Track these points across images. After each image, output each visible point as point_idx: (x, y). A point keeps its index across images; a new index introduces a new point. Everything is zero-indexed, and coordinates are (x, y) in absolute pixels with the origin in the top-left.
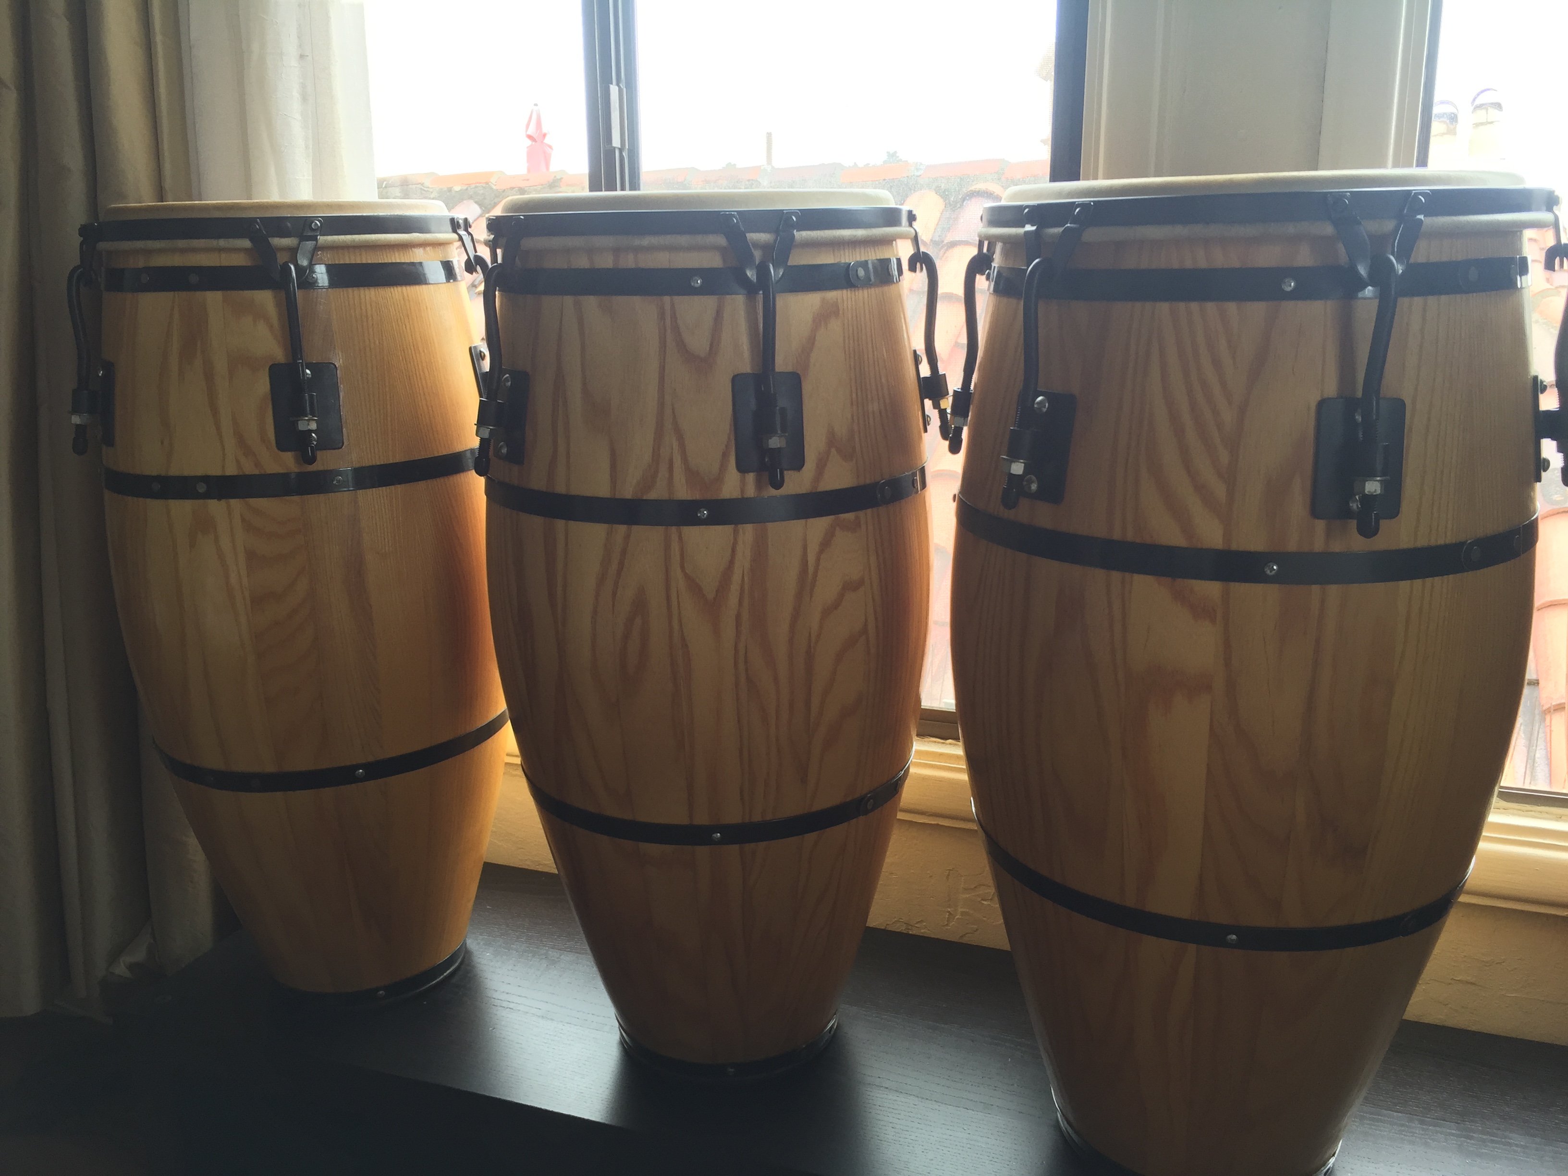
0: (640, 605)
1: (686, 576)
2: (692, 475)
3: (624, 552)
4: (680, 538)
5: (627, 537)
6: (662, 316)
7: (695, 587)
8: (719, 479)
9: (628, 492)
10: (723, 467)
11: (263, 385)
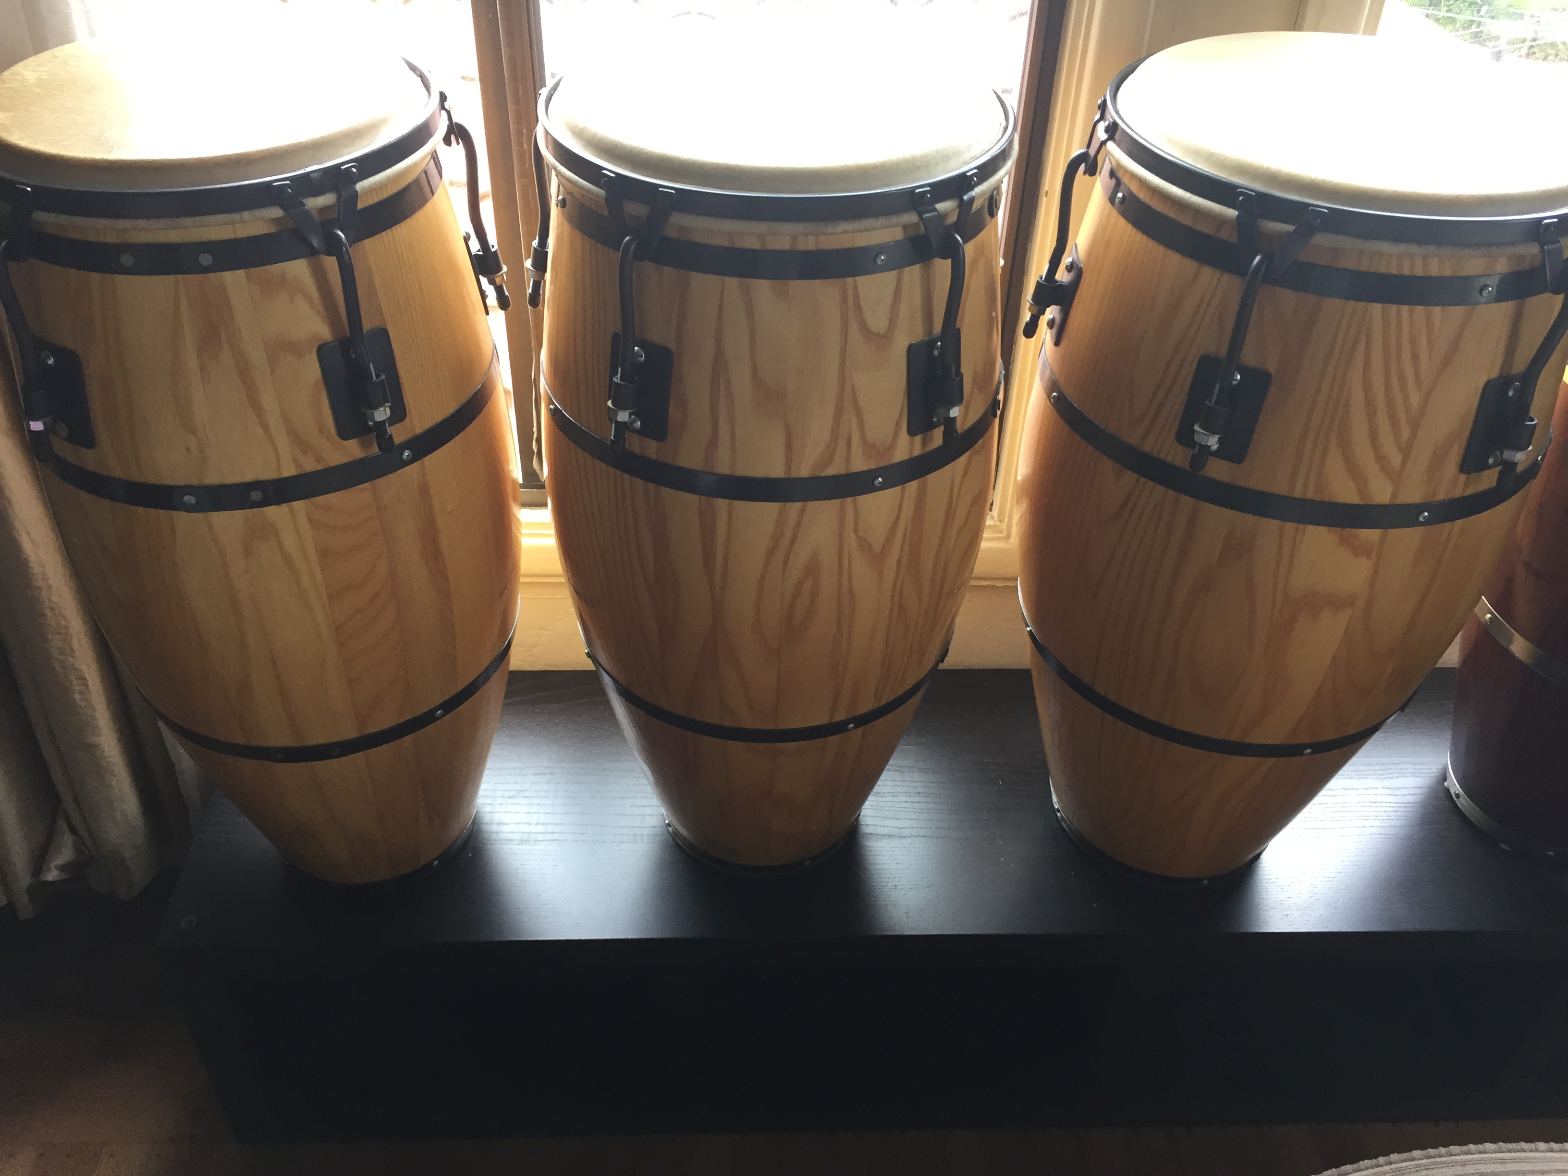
0: (812, 569)
1: (859, 538)
2: (868, 447)
3: (798, 524)
4: (855, 507)
5: (801, 513)
6: (844, 299)
7: (865, 545)
8: (892, 446)
9: (804, 470)
10: (896, 436)
11: (312, 370)
